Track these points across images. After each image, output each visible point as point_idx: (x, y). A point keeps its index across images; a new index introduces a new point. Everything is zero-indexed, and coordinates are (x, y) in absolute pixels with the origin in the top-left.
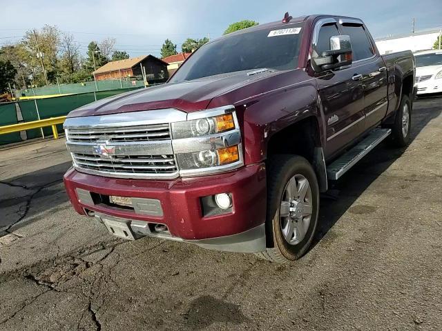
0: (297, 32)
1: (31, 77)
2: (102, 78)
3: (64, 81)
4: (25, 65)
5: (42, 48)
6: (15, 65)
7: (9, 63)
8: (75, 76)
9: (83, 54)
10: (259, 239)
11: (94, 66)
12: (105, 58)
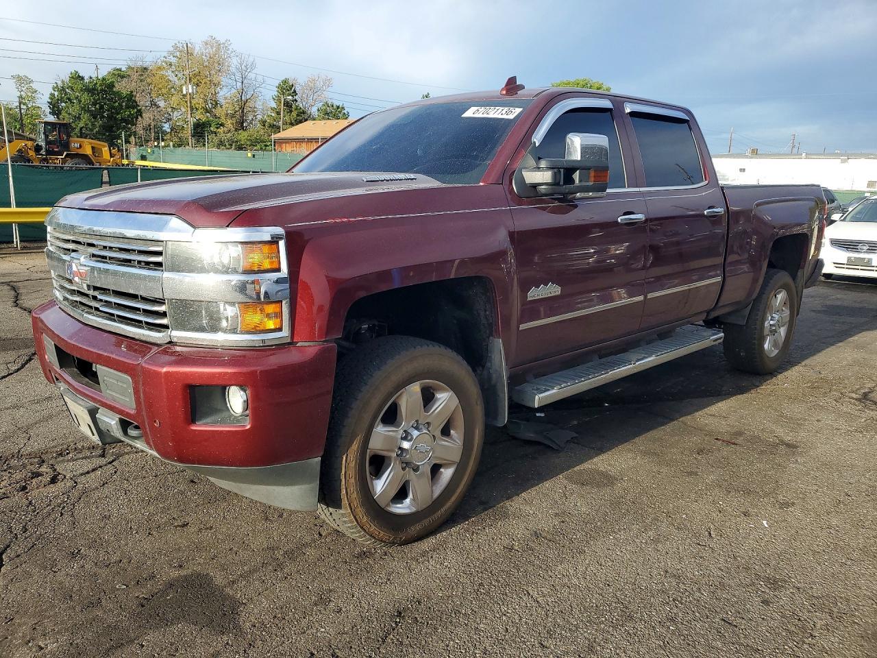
0: (511, 117)
1: (167, 127)
2: (288, 149)
3: (221, 144)
4: (162, 104)
5: (196, 79)
6: (143, 101)
7: (130, 97)
8: (243, 136)
9: (266, 100)
10: (304, 487)
11: (281, 123)
12: (304, 113)
